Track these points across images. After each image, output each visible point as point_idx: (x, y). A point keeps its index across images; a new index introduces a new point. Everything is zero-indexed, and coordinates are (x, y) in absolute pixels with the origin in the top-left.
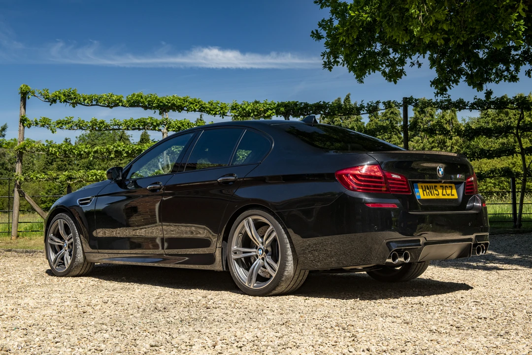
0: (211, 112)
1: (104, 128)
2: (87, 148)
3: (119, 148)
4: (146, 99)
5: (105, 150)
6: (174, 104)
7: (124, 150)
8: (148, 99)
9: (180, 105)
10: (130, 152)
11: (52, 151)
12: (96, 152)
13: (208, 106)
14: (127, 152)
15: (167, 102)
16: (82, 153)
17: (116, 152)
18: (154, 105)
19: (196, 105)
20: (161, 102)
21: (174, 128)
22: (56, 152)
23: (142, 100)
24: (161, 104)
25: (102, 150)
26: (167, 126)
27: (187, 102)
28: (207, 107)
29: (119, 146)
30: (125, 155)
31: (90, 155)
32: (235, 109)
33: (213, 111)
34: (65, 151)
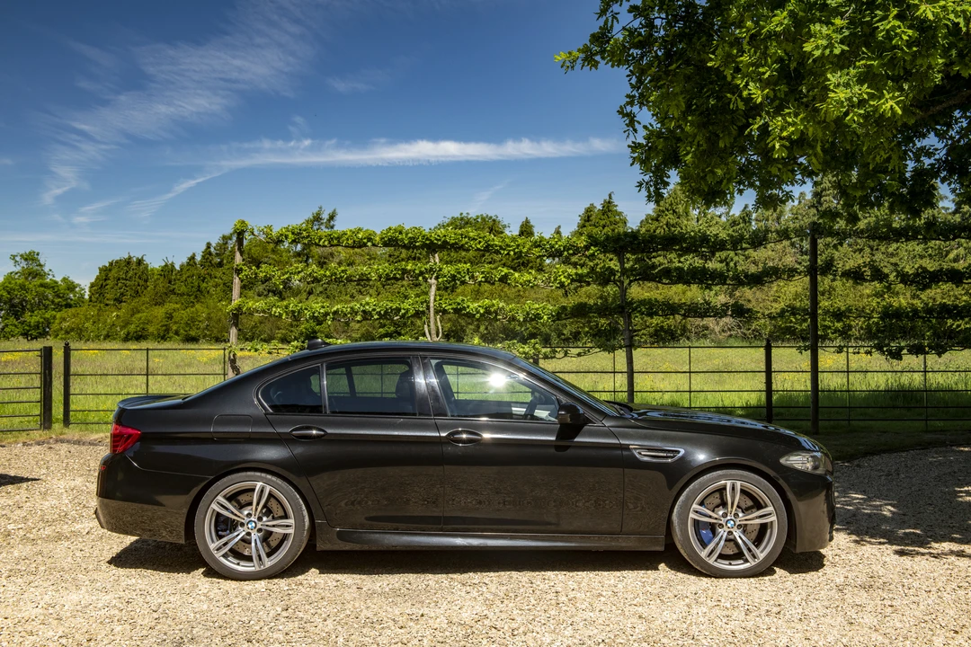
0: (502, 252)
1: (346, 279)
2: (324, 307)
3: (367, 307)
4: (407, 234)
5: (349, 310)
6: (445, 242)
7: (374, 310)
8: (410, 235)
9: (456, 243)
10: (382, 312)
11: (275, 312)
12: (335, 313)
13: (497, 243)
14: (379, 313)
15: (436, 239)
16: (316, 315)
17: (364, 311)
18: (417, 244)
19: (480, 242)
20: (427, 239)
21: (445, 276)
22: (281, 315)
23: (400, 237)
24: (428, 242)
25: (344, 310)
26: (435, 275)
27: (466, 237)
28: (496, 246)
29: (368, 304)
30: (376, 317)
31: (328, 317)
32: (539, 246)
33: (504, 250)
34: (293, 312)
